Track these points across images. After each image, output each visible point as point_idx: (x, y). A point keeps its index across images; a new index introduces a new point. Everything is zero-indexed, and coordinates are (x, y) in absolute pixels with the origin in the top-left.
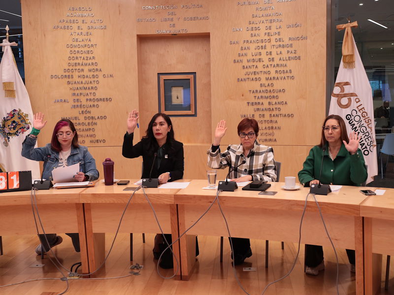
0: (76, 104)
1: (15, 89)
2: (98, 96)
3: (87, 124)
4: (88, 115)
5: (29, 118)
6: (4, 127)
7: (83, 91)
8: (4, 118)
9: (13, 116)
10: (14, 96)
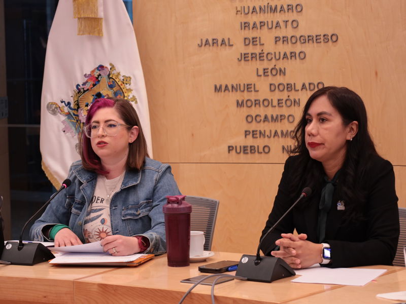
0: (251, 49)
1: (101, 14)
2: (303, 30)
3: (275, 103)
4: (279, 79)
5: (132, 86)
6: (79, 107)
7: (268, 17)
8: (78, 85)
9: (97, 80)
10: (100, 32)
